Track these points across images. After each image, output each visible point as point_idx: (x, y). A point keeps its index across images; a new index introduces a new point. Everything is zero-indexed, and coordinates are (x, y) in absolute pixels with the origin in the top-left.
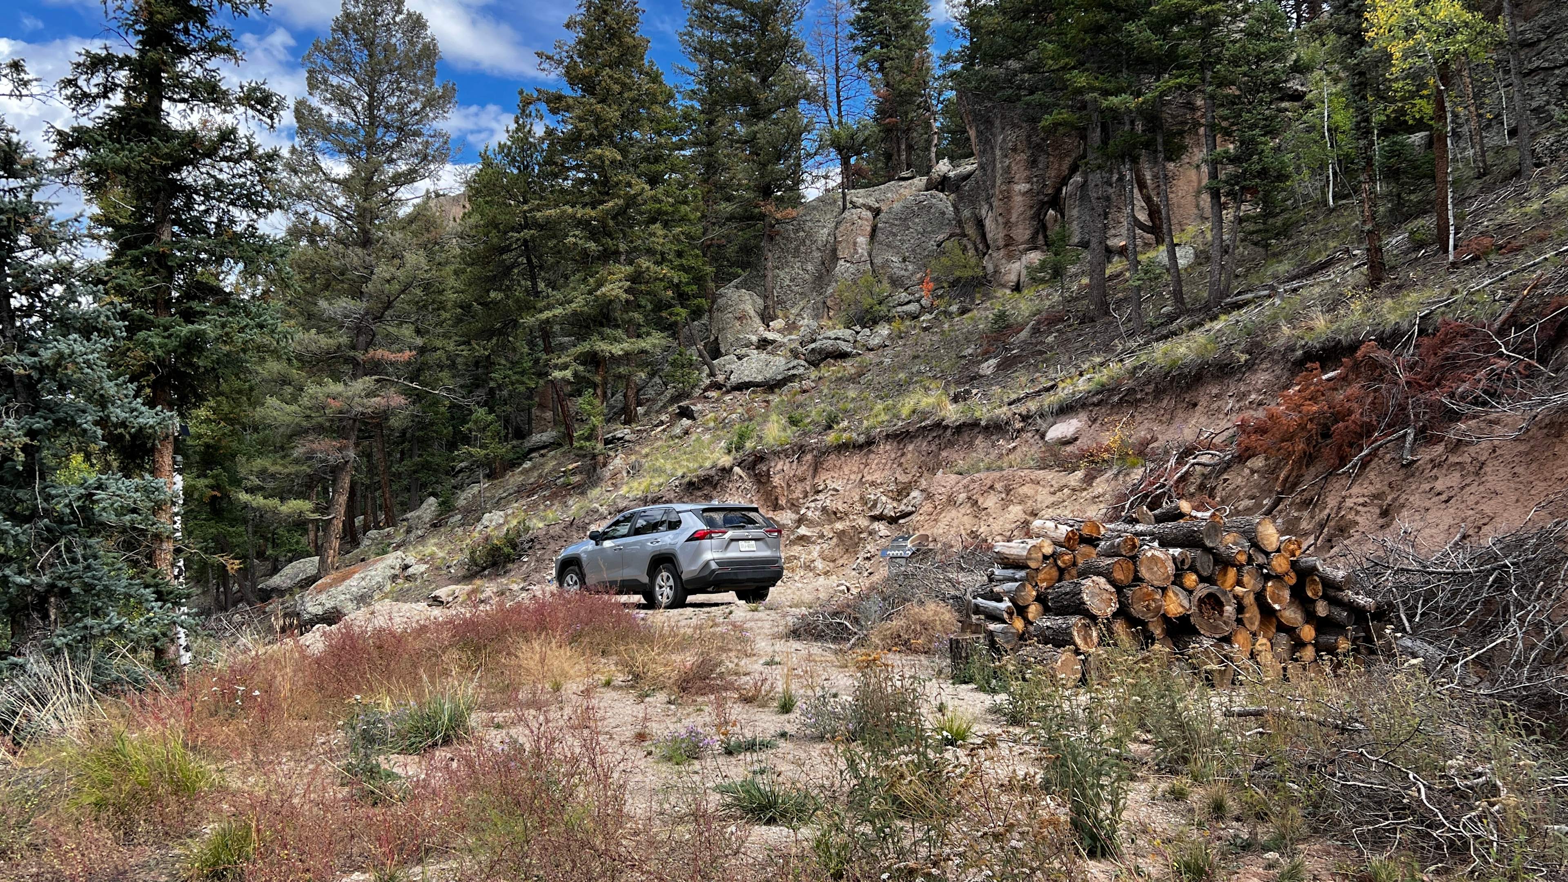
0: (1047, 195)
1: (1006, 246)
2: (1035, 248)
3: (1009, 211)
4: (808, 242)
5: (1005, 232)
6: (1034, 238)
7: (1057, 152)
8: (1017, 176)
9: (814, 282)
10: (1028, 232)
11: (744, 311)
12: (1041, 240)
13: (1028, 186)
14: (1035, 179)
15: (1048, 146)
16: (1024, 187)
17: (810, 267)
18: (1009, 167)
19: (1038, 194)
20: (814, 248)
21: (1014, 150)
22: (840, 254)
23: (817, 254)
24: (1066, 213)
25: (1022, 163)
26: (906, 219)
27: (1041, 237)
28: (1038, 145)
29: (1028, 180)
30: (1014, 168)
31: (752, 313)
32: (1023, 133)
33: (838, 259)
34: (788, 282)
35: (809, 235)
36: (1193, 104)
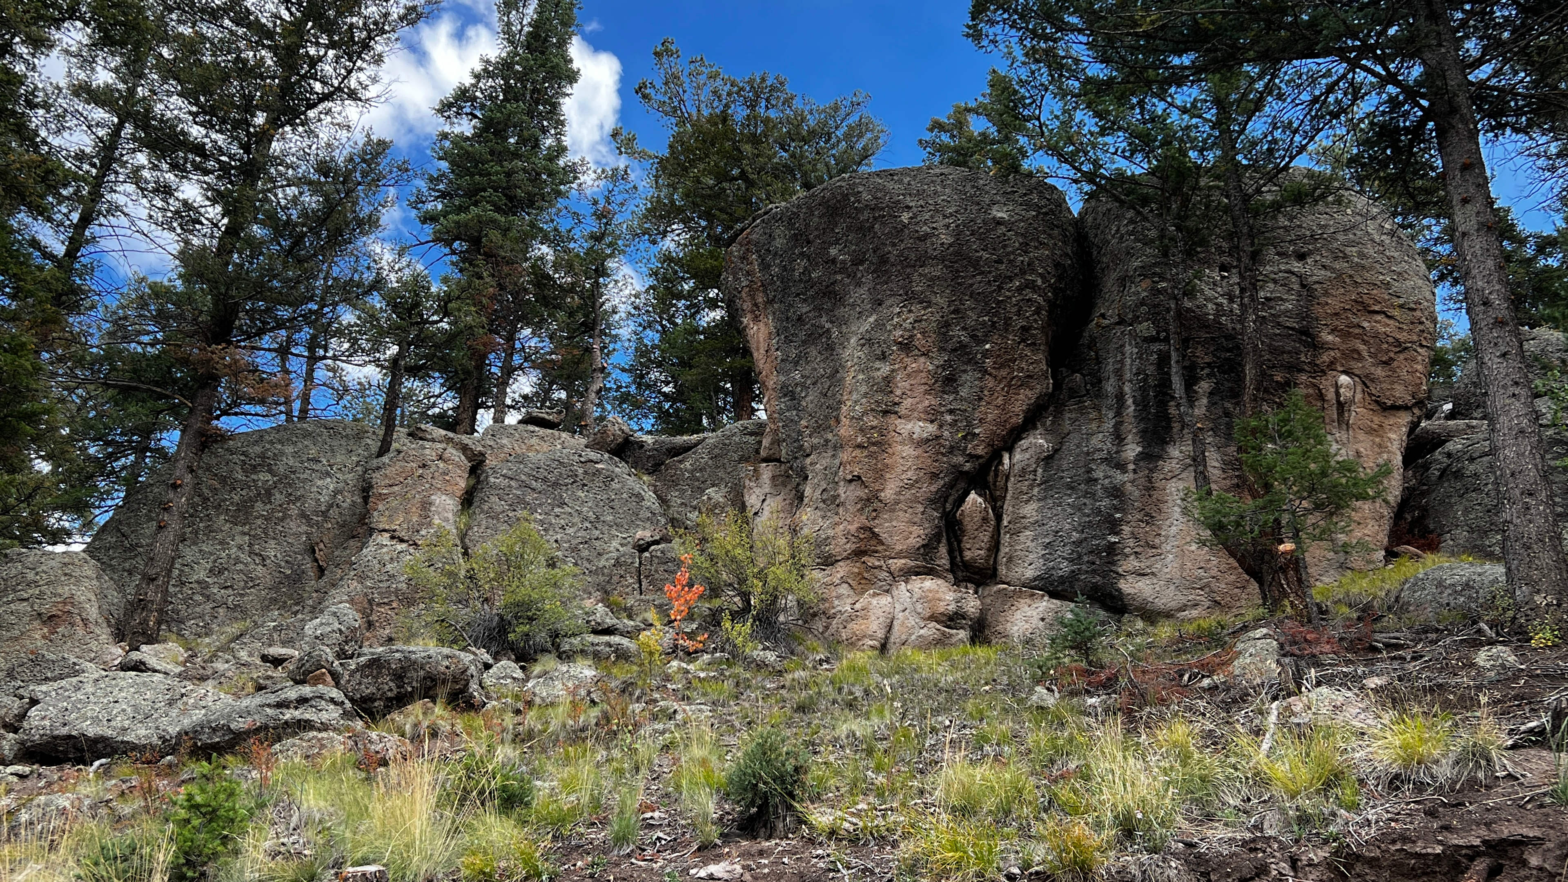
0: (972, 457)
1: (859, 553)
2: (930, 572)
3: (880, 474)
4: (278, 497)
5: (862, 520)
6: (927, 549)
7: (1004, 372)
8: (908, 402)
9: (275, 588)
10: (917, 530)
11: (70, 600)
12: (943, 559)
13: (932, 428)
14: (948, 418)
15: (986, 354)
16: (922, 428)
17: (272, 551)
18: (888, 380)
19: (952, 450)
20: (294, 511)
21: (906, 347)
22: (379, 520)
23: (295, 526)
24: (1008, 507)
25: (922, 378)
26: (556, 485)
27: (943, 550)
28: (962, 346)
29: (932, 415)
30: (902, 384)
31: (93, 612)
32: (932, 317)
33: (371, 531)
34: (202, 575)
35: (286, 481)
36: (1313, 337)
